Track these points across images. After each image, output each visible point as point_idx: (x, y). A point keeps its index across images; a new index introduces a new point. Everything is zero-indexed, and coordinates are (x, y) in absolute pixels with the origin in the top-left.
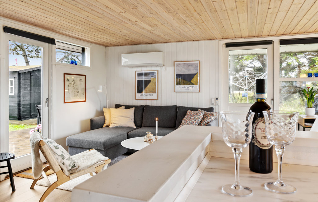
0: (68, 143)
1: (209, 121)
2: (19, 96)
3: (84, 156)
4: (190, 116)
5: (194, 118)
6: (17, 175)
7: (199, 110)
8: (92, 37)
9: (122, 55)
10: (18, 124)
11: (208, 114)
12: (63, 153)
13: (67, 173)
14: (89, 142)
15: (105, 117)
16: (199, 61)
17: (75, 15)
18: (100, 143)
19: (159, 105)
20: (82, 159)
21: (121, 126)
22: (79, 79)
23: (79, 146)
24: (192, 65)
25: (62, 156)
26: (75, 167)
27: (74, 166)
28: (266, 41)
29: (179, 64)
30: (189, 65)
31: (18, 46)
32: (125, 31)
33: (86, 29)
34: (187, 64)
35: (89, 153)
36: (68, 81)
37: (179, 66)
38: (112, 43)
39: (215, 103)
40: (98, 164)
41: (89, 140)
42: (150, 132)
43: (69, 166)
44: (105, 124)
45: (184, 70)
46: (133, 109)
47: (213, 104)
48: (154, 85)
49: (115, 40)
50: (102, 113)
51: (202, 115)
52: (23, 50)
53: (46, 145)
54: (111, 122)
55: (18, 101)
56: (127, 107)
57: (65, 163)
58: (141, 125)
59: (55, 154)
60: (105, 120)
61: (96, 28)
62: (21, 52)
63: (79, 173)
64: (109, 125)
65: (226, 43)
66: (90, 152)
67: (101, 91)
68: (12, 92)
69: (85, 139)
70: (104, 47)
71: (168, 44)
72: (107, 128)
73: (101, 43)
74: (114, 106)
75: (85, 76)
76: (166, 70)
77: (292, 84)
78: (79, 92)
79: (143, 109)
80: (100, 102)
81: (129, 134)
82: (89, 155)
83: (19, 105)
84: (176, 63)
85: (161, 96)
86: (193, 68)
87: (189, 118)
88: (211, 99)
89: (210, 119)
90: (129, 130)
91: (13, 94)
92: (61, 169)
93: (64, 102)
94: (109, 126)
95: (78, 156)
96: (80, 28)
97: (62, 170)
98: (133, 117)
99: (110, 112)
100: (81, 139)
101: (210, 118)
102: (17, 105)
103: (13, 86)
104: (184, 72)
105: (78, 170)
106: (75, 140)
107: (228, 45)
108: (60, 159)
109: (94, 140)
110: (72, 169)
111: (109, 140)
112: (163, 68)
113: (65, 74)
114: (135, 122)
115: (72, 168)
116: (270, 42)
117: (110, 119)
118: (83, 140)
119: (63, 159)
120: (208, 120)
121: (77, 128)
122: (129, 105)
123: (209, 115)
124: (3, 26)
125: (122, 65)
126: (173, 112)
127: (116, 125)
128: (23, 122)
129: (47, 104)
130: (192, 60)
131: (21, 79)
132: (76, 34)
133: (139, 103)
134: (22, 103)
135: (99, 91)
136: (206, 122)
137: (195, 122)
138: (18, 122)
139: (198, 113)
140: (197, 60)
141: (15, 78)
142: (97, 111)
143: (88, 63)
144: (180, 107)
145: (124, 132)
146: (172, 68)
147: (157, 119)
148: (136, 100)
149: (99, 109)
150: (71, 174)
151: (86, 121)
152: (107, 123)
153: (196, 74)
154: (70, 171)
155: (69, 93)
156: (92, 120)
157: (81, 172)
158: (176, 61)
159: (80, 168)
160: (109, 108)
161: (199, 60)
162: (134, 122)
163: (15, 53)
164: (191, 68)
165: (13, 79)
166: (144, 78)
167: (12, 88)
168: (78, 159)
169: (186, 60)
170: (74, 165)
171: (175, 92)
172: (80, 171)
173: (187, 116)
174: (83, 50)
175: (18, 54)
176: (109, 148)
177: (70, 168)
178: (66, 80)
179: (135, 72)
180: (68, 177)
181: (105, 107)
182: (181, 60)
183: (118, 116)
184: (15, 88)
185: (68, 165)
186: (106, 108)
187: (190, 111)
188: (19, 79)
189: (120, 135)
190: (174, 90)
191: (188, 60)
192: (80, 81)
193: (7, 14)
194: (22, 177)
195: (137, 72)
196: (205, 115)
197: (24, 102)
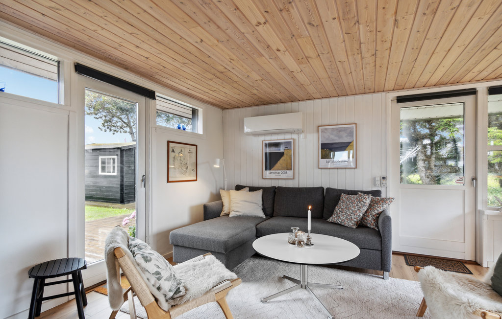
0: (172, 240)
1: (381, 211)
2: (122, 177)
3: (195, 266)
4: (348, 203)
5: (356, 205)
6: (96, 289)
7: (360, 193)
8: (206, 90)
9: (246, 119)
10: (119, 208)
11: (376, 200)
12: (159, 268)
13: (165, 306)
14: (202, 240)
15: (222, 203)
16: (356, 124)
17: (181, 38)
18: (219, 242)
19: (297, 186)
20: (191, 272)
21: (245, 214)
22: (189, 149)
23: (187, 246)
24: (345, 130)
25: (158, 273)
26: (180, 292)
27: (178, 291)
28: (465, 90)
29: (326, 129)
30: (340, 130)
31: (125, 123)
32: (255, 76)
33: (198, 74)
34: (337, 129)
35: (202, 261)
36: (173, 151)
37: (326, 131)
38: (232, 102)
39: (381, 185)
40: (220, 288)
41: (202, 237)
42: (298, 228)
43: (170, 291)
44: (222, 212)
45: (332, 137)
46: (261, 191)
47: (378, 185)
48: (288, 158)
49: (237, 97)
50: (217, 197)
51: (368, 201)
52: (131, 128)
53: (126, 257)
54: (232, 209)
55: (121, 182)
56: (252, 189)
57: (162, 286)
58: (273, 213)
59: (145, 270)
60: (223, 206)
61: (213, 71)
62: (128, 130)
63: (187, 305)
64: (227, 213)
65: (398, 97)
66: (205, 260)
67: (218, 166)
68: (114, 172)
69: (197, 236)
70: (219, 110)
71: (309, 102)
72: (226, 217)
73: (218, 103)
74: (234, 188)
75: (196, 146)
76: (306, 137)
77: (445, 163)
78: (189, 168)
79: (275, 192)
80: (216, 181)
81: (258, 226)
82: (203, 265)
83: (122, 186)
84: (320, 128)
85: (299, 174)
86: (346, 135)
87: (348, 205)
88: (375, 179)
89: (382, 208)
90: (257, 222)
91: (115, 174)
92: (153, 299)
93: (168, 181)
94: (229, 215)
95: (186, 266)
96: (188, 71)
97: (156, 300)
98: (260, 203)
99: (230, 196)
100: (191, 235)
101: (381, 206)
102: (119, 186)
103: (116, 165)
104: (333, 140)
105: (185, 299)
106: (182, 236)
107: (400, 100)
108: (153, 279)
109: (209, 238)
110: (175, 296)
111: (232, 237)
112: (302, 136)
113: (169, 142)
114: (264, 210)
115: (175, 293)
116: (473, 92)
117: (230, 205)
118: (193, 237)
119: (159, 279)
120: (378, 209)
121: (185, 218)
122: (253, 186)
123: (379, 202)
124: (74, 63)
125: (245, 132)
126: (319, 197)
127: (238, 214)
128: (126, 205)
129: (143, 183)
130: (344, 122)
131: (124, 156)
132: (184, 84)
133: (268, 184)
134: (125, 183)
135: (215, 166)
136: (376, 212)
137: (358, 212)
138: (120, 205)
139: (363, 199)
140: (353, 122)
141: (117, 155)
142: (212, 194)
143: (200, 130)
144: (328, 189)
145: (252, 225)
146: (315, 135)
147: (310, 207)
148: (264, 180)
149: (214, 192)
150: (172, 306)
151: (198, 206)
152: (226, 210)
153: (351, 142)
154: (171, 301)
155: (175, 169)
156: (205, 207)
157: (190, 304)
158: (320, 124)
159: (188, 296)
160: (228, 190)
161: (356, 122)
162: (262, 209)
163: (122, 131)
164: (344, 134)
165: (116, 157)
166: (274, 150)
167: (114, 167)
168: (186, 272)
169: (336, 124)
170: (179, 288)
171: (319, 168)
172: (188, 301)
173: (343, 203)
174: (194, 112)
175: (125, 132)
176: (232, 250)
177: (171, 294)
178: (171, 150)
179: (263, 141)
180: (168, 314)
181: (221, 189)
182: (327, 123)
183: (241, 201)
184: (117, 166)
185: (167, 290)
186: (224, 189)
187: (347, 196)
188: (122, 156)
189: (246, 230)
190: (318, 165)
191: (339, 123)
192: (190, 152)
193: (78, 41)
194: (103, 294)
195: (264, 142)
196: (372, 201)
197: (127, 183)
